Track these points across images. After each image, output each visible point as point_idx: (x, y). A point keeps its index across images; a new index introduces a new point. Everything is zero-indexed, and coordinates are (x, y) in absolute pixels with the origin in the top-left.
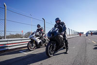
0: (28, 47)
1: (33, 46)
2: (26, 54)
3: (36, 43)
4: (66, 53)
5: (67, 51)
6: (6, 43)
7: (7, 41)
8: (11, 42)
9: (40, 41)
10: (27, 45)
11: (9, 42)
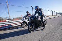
0: (21, 25)
1: (24, 25)
2: (20, 29)
3: (26, 23)
4: (43, 30)
5: (44, 29)
6: (11, 23)
7: (11, 22)
8: (13, 23)
9: (29, 21)
10: (21, 24)
11: (12, 23)
